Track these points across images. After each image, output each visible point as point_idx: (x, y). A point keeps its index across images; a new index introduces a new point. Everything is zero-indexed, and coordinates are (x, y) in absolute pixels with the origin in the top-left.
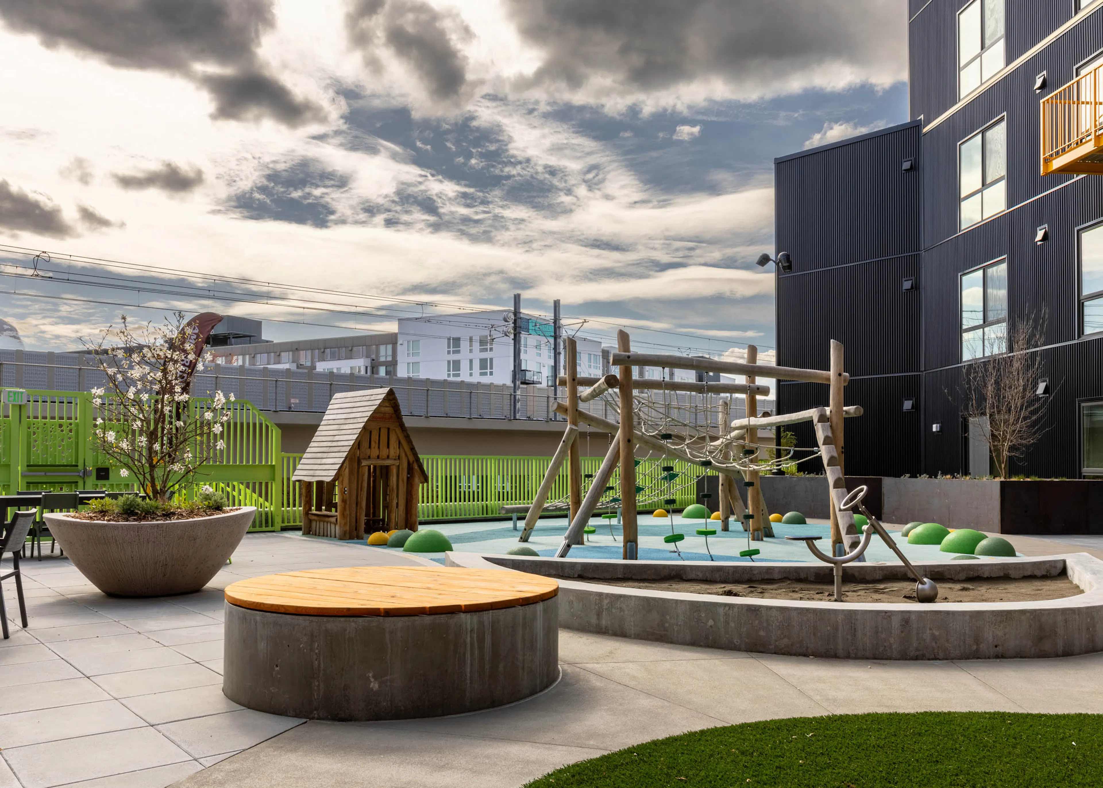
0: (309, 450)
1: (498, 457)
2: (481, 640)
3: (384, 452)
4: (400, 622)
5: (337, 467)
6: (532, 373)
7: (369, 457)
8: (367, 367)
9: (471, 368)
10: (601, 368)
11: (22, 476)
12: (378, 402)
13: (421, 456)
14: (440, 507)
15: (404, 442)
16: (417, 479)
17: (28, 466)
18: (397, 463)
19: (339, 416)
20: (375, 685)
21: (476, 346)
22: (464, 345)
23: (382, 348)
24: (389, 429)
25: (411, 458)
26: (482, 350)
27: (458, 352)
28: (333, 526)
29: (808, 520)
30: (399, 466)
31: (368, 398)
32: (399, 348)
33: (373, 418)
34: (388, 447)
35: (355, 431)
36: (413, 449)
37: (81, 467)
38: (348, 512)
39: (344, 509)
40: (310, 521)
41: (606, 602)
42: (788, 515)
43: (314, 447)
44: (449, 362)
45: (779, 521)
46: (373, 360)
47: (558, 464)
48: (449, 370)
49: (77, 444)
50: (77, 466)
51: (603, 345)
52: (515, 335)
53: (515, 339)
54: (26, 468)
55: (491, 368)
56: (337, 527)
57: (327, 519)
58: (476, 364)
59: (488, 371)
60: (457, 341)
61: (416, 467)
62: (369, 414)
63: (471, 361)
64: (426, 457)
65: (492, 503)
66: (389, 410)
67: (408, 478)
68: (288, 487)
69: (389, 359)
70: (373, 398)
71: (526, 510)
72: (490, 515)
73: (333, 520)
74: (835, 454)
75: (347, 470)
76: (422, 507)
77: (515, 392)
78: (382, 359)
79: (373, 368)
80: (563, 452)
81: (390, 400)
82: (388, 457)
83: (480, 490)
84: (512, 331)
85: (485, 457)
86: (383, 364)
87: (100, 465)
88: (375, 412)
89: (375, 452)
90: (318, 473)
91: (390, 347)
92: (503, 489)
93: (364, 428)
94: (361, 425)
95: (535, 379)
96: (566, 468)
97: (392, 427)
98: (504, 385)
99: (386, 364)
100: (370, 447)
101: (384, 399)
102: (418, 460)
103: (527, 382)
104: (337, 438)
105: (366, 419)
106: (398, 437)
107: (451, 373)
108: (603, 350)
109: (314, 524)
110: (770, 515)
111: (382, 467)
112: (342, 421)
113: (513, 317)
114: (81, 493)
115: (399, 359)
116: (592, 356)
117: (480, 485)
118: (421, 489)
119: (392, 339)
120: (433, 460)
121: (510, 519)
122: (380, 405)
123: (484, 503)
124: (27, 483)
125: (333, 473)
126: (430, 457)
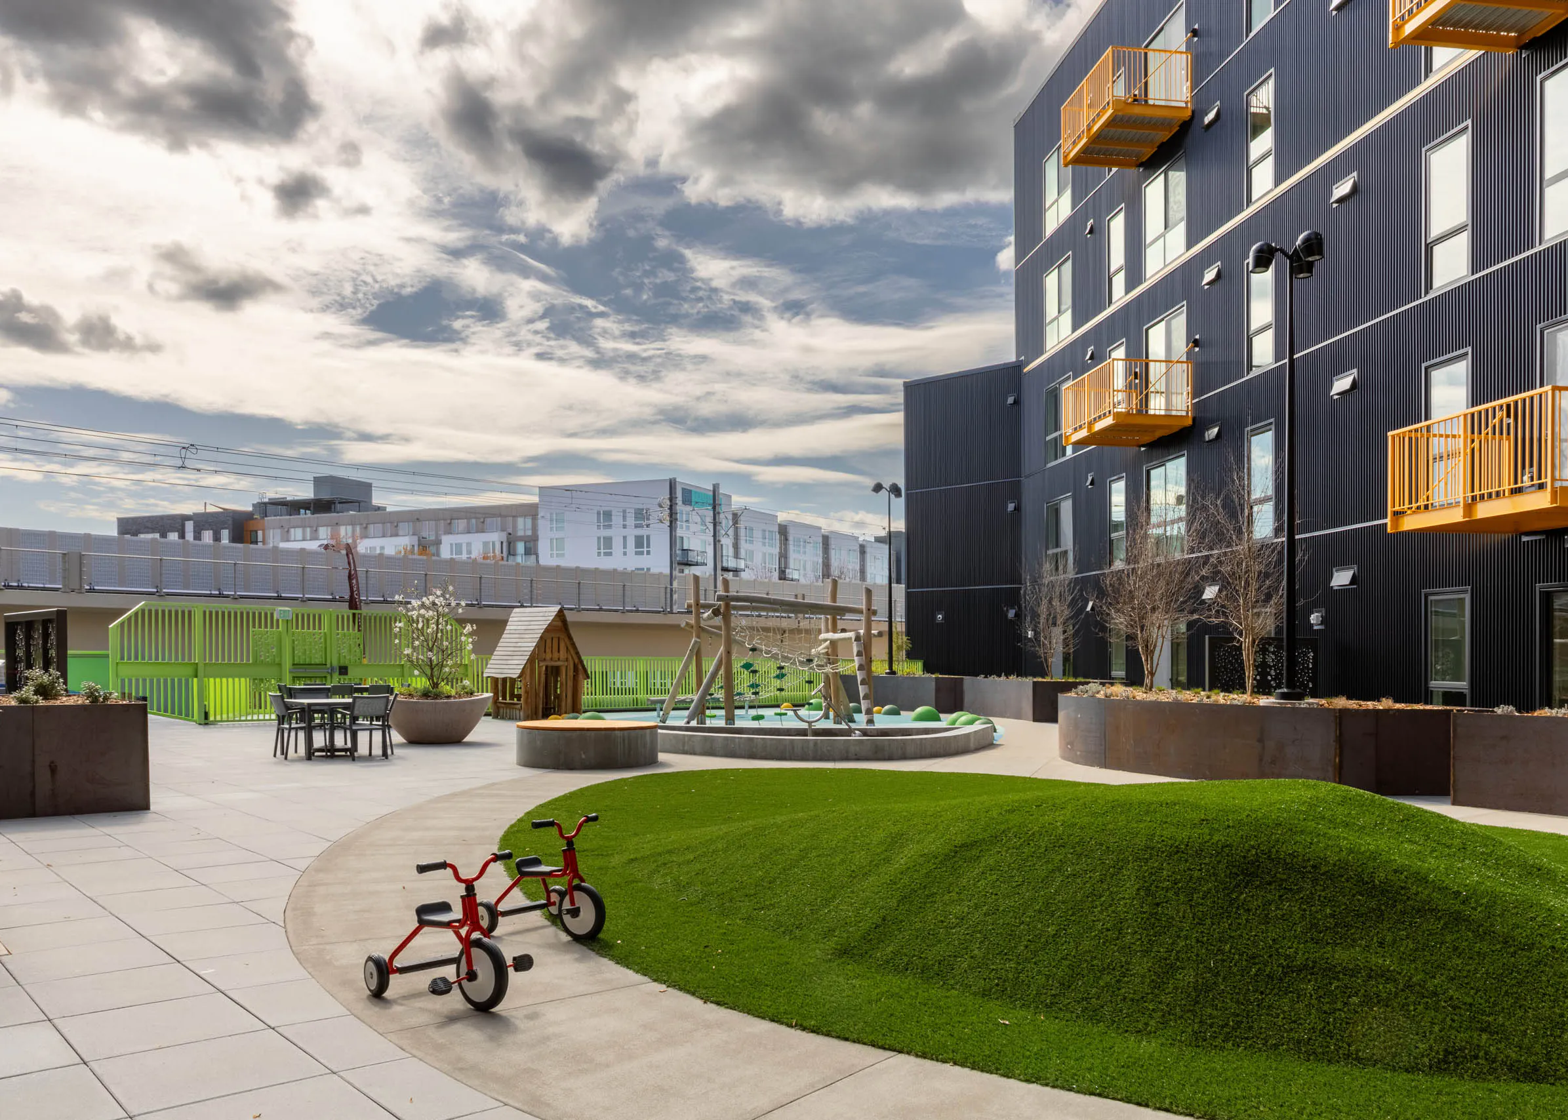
0: (495, 653)
1: (646, 658)
2: (624, 740)
3: (556, 655)
4: (593, 733)
5: (522, 667)
6: (696, 553)
7: (545, 659)
8: (502, 543)
9: (625, 547)
10: (778, 545)
11: (290, 672)
12: (551, 618)
13: (583, 658)
14: (597, 699)
15: (570, 648)
16: (581, 676)
17: (294, 664)
18: (566, 664)
19: (519, 627)
20: (583, 756)
21: (631, 521)
22: (617, 519)
23: (520, 521)
24: (559, 638)
25: (576, 661)
26: (636, 526)
27: (610, 526)
28: (518, 712)
29: (901, 712)
30: (567, 667)
31: (541, 614)
32: (540, 522)
33: (547, 630)
34: (559, 652)
35: (534, 640)
36: (577, 653)
37: (328, 666)
38: (529, 700)
39: (527, 698)
40: (498, 708)
41: (686, 739)
42: (887, 707)
43: (499, 651)
44: (599, 538)
45: (879, 712)
46: (510, 534)
47: (686, 667)
48: (599, 549)
49: (326, 648)
50: (326, 665)
51: (779, 520)
52: (671, 522)
53: (671, 526)
54: (291, 667)
55: (648, 546)
56: (521, 713)
57: (513, 706)
58: (631, 542)
59: (645, 550)
60: (608, 515)
61: (580, 667)
62: (545, 627)
63: (625, 538)
64: (586, 658)
65: (642, 696)
66: (559, 624)
67: (574, 676)
68: (483, 681)
69: (529, 533)
70: (546, 614)
71: (662, 702)
72: (639, 707)
73: (519, 706)
74: (863, 663)
75: (529, 670)
76: (586, 698)
77: (671, 584)
78: (520, 533)
79: (509, 543)
80: (690, 657)
81: (559, 616)
82: (559, 659)
83: (638, 687)
84: (668, 518)
85: (636, 658)
86: (520, 539)
87: (342, 664)
88: (549, 625)
89: (549, 656)
90: (506, 671)
91: (529, 521)
92: (614, 684)
93: (541, 637)
94: (539, 636)
95: (700, 559)
96: (693, 668)
97: (562, 637)
98: (661, 573)
99: (526, 540)
100: (545, 652)
101: (556, 615)
102: (581, 662)
103: (690, 563)
104: (519, 644)
105: (542, 631)
106: (566, 644)
107: (602, 551)
108: (779, 525)
109: (501, 711)
110: (875, 706)
111: (552, 667)
112: (523, 631)
113: (668, 503)
114: (355, 684)
115: (541, 533)
116: (767, 533)
117: (638, 681)
118: (586, 685)
119: (531, 511)
120: (591, 660)
121: (655, 710)
122: (553, 620)
123: (635, 696)
124: (294, 677)
125: (519, 671)
126: (590, 658)
